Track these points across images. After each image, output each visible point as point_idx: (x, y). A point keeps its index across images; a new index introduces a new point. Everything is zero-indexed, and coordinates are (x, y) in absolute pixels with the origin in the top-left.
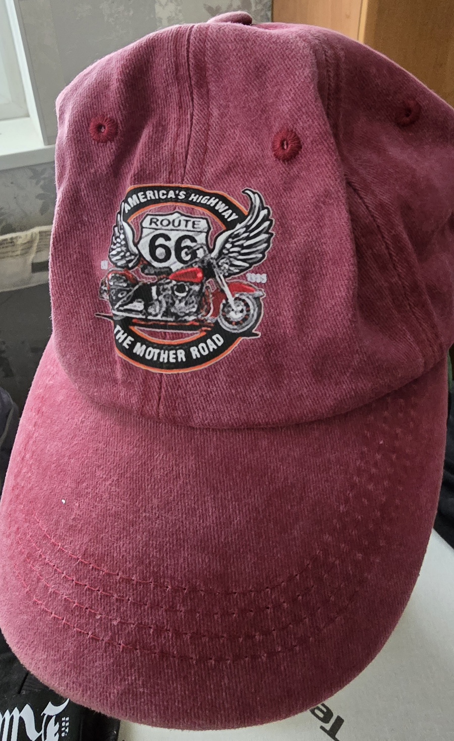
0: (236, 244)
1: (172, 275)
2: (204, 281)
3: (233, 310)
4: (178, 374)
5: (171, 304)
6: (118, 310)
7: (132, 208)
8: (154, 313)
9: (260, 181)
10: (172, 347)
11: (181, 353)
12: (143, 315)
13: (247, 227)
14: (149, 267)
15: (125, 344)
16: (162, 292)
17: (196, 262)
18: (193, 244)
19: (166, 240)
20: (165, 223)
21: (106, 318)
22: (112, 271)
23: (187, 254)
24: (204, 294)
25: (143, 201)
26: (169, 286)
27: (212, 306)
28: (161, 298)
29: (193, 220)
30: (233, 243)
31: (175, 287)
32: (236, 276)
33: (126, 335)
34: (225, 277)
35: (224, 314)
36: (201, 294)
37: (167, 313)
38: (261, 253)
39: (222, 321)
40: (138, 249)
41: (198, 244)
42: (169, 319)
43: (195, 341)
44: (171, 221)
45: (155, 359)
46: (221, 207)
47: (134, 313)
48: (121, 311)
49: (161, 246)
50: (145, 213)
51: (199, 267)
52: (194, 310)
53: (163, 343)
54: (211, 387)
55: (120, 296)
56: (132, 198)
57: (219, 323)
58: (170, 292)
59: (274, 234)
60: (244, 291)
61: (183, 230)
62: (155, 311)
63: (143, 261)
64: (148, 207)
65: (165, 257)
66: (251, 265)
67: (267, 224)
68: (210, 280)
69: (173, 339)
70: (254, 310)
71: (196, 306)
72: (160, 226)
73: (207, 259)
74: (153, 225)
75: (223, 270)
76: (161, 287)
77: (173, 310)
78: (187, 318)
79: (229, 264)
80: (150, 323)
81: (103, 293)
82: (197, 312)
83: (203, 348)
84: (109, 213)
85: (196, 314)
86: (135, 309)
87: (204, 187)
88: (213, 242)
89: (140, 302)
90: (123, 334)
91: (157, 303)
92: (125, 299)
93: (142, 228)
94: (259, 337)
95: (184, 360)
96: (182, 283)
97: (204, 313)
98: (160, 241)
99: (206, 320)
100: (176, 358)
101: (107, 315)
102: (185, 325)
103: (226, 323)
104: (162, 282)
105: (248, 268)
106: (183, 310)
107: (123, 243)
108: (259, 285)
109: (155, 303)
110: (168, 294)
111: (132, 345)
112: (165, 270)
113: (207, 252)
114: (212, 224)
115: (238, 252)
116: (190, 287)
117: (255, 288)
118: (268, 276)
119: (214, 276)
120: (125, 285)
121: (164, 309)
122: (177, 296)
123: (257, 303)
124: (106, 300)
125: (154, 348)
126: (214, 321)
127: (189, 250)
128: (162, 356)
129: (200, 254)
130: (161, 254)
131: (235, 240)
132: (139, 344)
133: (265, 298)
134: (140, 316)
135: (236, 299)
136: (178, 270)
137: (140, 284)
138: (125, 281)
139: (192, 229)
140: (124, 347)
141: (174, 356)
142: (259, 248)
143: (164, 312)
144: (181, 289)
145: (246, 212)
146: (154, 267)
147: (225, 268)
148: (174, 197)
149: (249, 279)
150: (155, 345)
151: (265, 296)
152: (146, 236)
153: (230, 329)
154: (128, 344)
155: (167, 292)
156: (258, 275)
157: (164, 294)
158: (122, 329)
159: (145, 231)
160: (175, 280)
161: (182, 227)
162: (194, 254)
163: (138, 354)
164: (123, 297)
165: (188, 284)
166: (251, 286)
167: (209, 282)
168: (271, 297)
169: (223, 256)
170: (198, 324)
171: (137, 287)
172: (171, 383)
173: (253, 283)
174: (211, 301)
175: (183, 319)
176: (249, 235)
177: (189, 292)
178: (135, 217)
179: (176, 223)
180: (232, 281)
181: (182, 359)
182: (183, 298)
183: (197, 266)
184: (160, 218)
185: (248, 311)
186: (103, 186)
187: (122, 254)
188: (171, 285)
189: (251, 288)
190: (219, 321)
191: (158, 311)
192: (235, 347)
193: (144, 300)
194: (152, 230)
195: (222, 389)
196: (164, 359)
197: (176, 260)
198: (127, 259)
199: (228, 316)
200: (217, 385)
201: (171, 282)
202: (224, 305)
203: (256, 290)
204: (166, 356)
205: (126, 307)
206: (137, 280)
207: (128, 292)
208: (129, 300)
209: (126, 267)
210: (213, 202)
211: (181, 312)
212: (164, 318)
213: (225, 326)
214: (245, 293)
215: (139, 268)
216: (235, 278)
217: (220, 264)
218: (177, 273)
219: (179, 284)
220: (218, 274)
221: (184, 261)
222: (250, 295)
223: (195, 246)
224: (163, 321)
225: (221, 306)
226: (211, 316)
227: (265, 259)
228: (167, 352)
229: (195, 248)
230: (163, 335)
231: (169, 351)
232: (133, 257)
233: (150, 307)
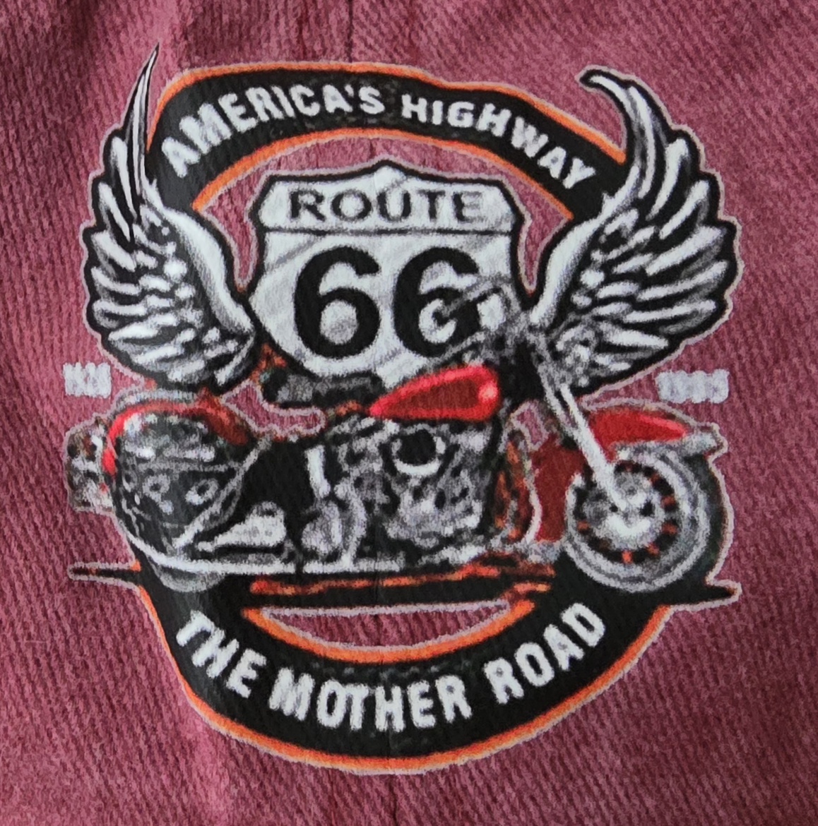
0: (622, 268)
1: (383, 400)
2: (502, 411)
3: (614, 509)
4: (454, 769)
5: (384, 507)
6: (193, 553)
7: (203, 157)
8: (324, 549)
9: (628, 42)
10: (414, 669)
11: (451, 689)
12: (286, 561)
13: (642, 205)
14: (292, 379)
15: (235, 683)
16: (346, 468)
17: (475, 347)
18: (462, 282)
19: (360, 272)
20: (351, 206)
21: (110, 581)
22: (143, 403)
23: (440, 319)
24: (502, 459)
25: (244, 126)
26: (371, 444)
27: (534, 500)
28: (343, 489)
29: (451, 189)
30: (607, 267)
31: (396, 446)
32: (619, 386)
33: (234, 645)
34: (577, 392)
35: (583, 526)
36: (493, 463)
37: (374, 544)
38: (710, 296)
39: (581, 555)
40: (249, 311)
41: (483, 280)
42: (385, 565)
43: (498, 637)
44: (373, 197)
45: (356, 722)
46: (527, 138)
47: (251, 557)
48: (206, 556)
49: (342, 294)
50: (258, 174)
51: (487, 363)
52: (472, 521)
53: (375, 659)
54: (577, 800)
55: (193, 498)
56: (197, 117)
57: (571, 563)
58: (377, 466)
59: (739, 227)
60: (648, 439)
61: (425, 231)
62: (328, 539)
63: (269, 358)
64: (266, 151)
65: (356, 335)
66: (674, 341)
67: (699, 191)
68: (525, 407)
69: (413, 639)
70: (694, 504)
71: (478, 507)
72: (332, 221)
73: (515, 331)
74: (307, 219)
75: (570, 370)
76: (343, 450)
77: (393, 531)
78: (448, 553)
79: (594, 343)
80: (315, 589)
81: (83, 484)
82: (485, 530)
83: (532, 660)
84: (60, 183)
85: (481, 538)
86: (256, 541)
87: (432, 70)
88: (536, 264)
89: (270, 513)
90: (224, 644)
91: (332, 511)
92: (216, 508)
93: (262, 230)
94: (735, 599)
95: (466, 711)
96: (420, 427)
97: (509, 530)
98: (340, 276)
99: (524, 556)
100: (437, 710)
101: (114, 566)
102: (447, 582)
103: (600, 560)
104: (346, 428)
105: (661, 354)
106: (433, 526)
107: (186, 292)
108: (703, 411)
109: (325, 510)
110: (371, 473)
111: (263, 683)
112: (355, 383)
113: (516, 306)
114: (523, 201)
115: (630, 299)
116: (453, 439)
117: (686, 425)
118: (733, 378)
119: (539, 394)
120: (208, 454)
121: (359, 531)
122: (406, 478)
123: (697, 476)
124: (99, 511)
125: (344, 681)
126: (552, 556)
127: (447, 303)
128: (382, 707)
129: (491, 314)
130: (340, 327)
131: (614, 254)
132: (285, 675)
133: (728, 454)
134: (276, 567)
135: (621, 468)
136: (405, 381)
137: (263, 444)
138: (207, 440)
139: (455, 225)
140: (234, 694)
141: (428, 704)
142: (701, 278)
143: (364, 541)
144: (418, 450)
145: (617, 151)
146: (312, 377)
147: (577, 360)
148: (347, 108)
149: (664, 393)
150: (348, 671)
151: (725, 450)
152: (282, 260)
153: (622, 581)
154: (246, 681)
155: (365, 465)
156: (699, 375)
157: (355, 473)
158: (218, 625)
159: (277, 245)
160: (396, 420)
161: (420, 217)
162: (467, 318)
163: (287, 710)
164: (208, 504)
165: (445, 428)
166: (671, 417)
167: (522, 418)
168: (745, 449)
169: (572, 317)
170: (493, 572)
171: (252, 457)
172: (433, 810)
173: (681, 406)
174: (529, 483)
175: (437, 559)
176: (656, 236)
177: (447, 457)
178: (222, 191)
179: (395, 207)
180: (604, 405)
181: (457, 709)
182: (425, 481)
183: (478, 362)
184: (329, 190)
185: (671, 507)
186: (40, 78)
187: (188, 335)
188: (380, 437)
189: (671, 425)
190: (572, 554)
191: (337, 539)
192: (649, 643)
193: (281, 505)
194: (302, 238)
195: (614, 804)
196: (389, 718)
197: (397, 343)
198: (211, 354)
199: (600, 533)
200: (595, 789)
201: (377, 427)
202: (582, 495)
203: (691, 430)
204: (396, 707)
205: (222, 540)
206: (248, 431)
207: (223, 479)
208: (231, 510)
209: (206, 386)
210: (493, 120)
211: (425, 536)
212: (365, 565)
213: (599, 570)
214: (652, 444)
215: (254, 385)
216: (616, 394)
217: (560, 346)
218: (403, 391)
219: (410, 431)
220: (552, 382)
221: (428, 343)
222: (671, 448)
223: (470, 289)
224: (362, 575)
225: (571, 499)
226: (539, 536)
227: (726, 318)
228: (397, 691)
229: (473, 295)
230: (372, 626)
231: (404, 686)
232: (231, 346)
233: (308, 528)
